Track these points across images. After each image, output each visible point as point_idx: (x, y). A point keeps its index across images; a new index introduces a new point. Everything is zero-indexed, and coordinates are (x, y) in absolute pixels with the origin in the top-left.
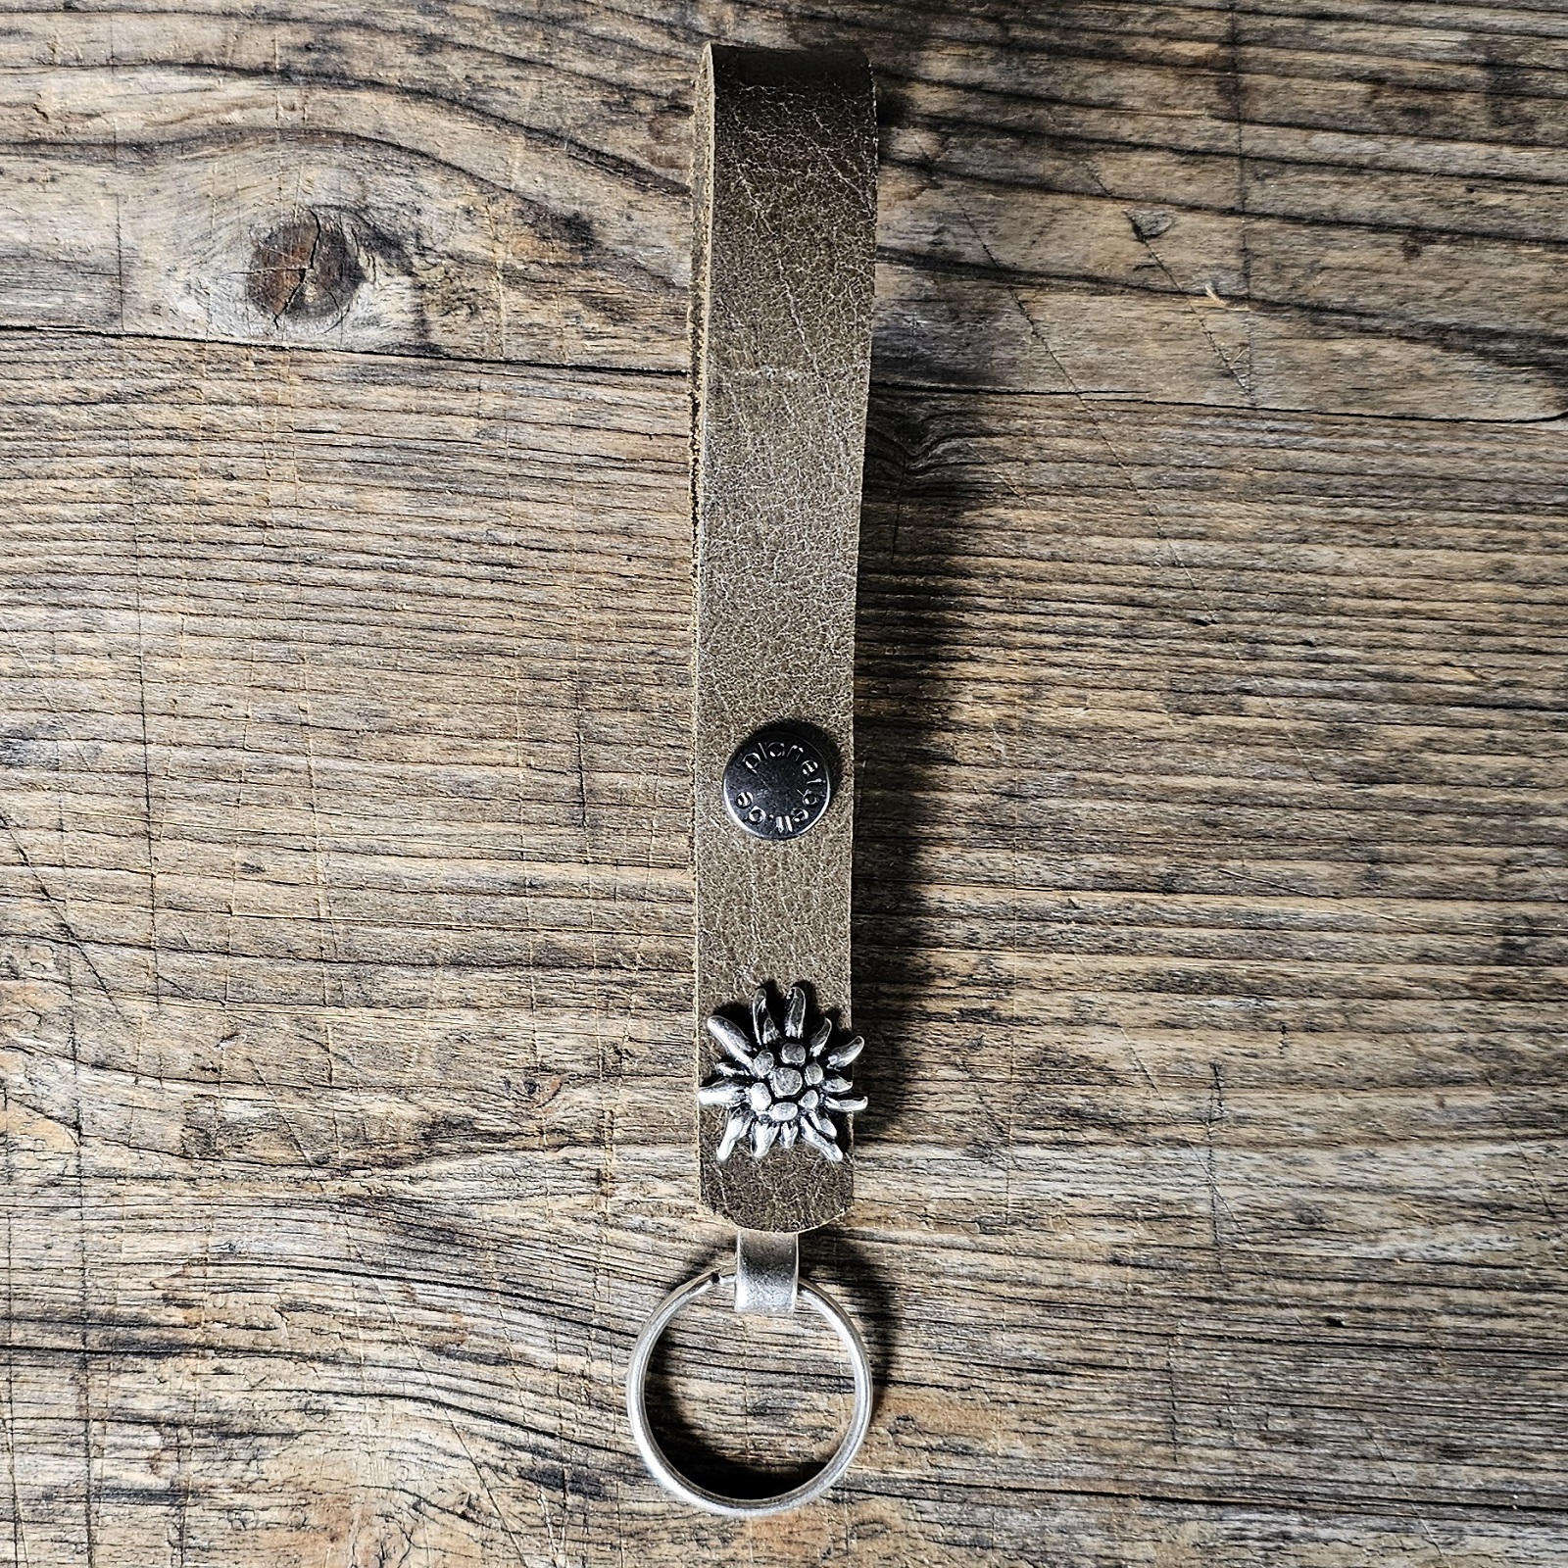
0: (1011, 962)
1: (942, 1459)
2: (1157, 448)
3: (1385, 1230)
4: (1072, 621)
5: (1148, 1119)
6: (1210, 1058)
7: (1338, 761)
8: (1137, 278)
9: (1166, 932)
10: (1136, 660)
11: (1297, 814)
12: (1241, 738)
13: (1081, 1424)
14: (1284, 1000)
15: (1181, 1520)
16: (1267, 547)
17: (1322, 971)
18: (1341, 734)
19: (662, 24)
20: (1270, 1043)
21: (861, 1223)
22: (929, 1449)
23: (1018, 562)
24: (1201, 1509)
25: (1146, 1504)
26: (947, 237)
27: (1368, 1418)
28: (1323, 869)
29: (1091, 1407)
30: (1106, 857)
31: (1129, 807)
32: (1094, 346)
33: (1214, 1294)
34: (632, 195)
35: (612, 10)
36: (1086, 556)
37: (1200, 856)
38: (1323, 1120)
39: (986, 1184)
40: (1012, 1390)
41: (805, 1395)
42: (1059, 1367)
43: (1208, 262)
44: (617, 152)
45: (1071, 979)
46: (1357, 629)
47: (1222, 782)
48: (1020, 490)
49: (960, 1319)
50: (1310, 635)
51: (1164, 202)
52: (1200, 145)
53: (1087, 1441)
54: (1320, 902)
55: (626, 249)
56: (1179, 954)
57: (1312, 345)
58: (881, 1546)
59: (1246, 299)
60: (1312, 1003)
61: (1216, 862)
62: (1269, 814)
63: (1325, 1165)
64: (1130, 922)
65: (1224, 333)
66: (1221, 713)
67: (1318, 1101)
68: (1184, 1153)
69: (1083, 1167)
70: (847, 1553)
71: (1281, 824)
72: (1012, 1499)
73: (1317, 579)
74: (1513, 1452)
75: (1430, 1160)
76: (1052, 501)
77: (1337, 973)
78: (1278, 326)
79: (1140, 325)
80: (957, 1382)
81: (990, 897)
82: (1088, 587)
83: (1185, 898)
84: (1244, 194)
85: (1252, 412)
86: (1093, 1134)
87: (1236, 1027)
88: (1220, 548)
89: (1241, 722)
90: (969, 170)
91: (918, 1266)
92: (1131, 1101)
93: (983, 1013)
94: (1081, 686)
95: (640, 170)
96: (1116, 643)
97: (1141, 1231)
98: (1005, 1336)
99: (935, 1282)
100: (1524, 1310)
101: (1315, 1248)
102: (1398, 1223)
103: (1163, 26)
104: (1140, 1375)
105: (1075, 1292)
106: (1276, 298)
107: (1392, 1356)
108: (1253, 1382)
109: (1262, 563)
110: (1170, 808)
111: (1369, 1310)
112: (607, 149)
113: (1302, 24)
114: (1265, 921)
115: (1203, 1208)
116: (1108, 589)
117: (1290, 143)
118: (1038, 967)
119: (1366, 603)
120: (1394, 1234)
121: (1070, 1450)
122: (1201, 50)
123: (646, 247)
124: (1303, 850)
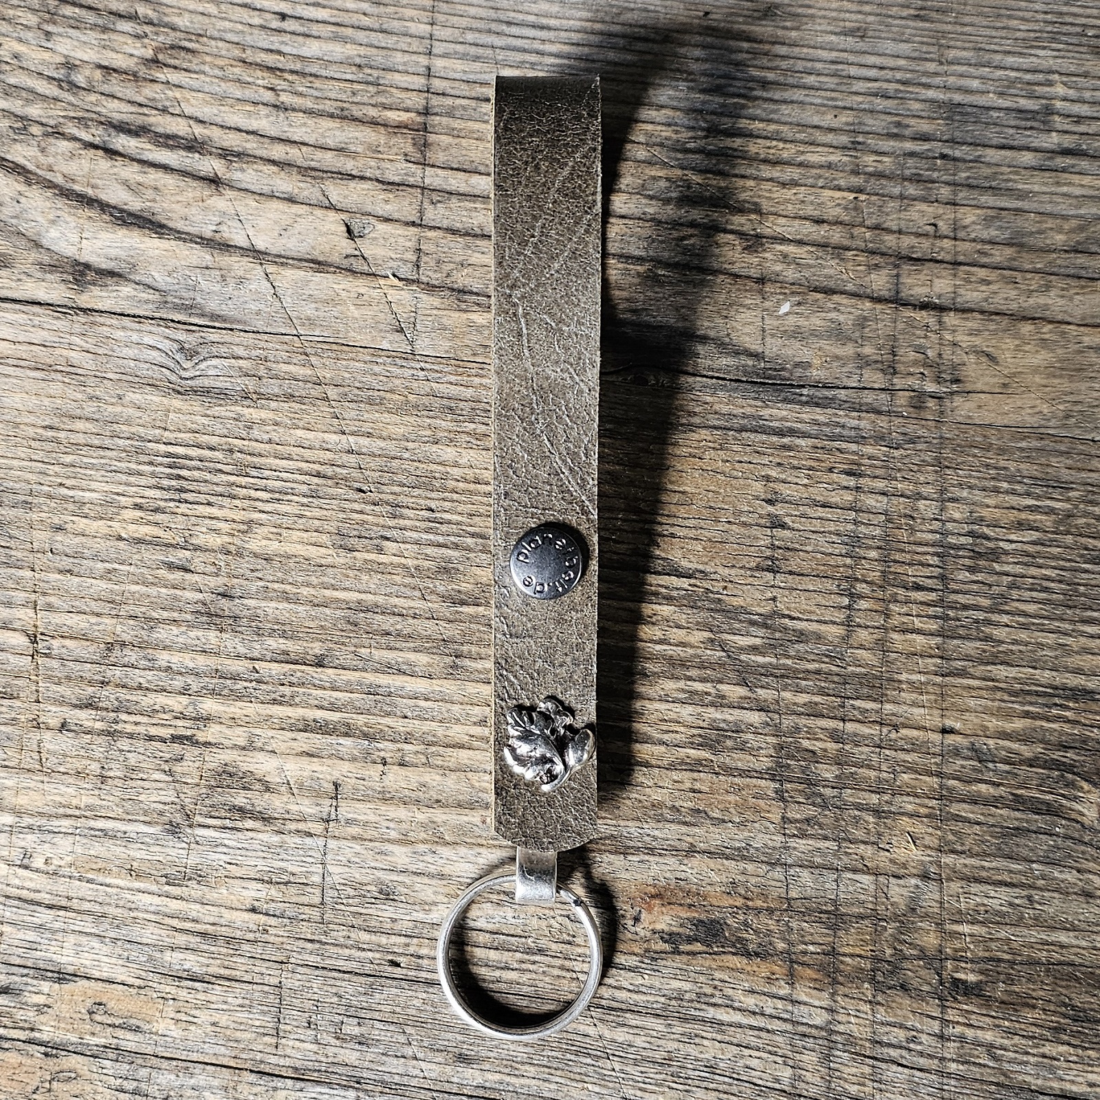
0: (209, 705)
1: (120, 1033)
2: (347, 375)
3: (435, 904)
4: (278, 484)
5: (287, 816)
6: (334, 779)
7: (441, 589)
8: (345, 264)
9: (314, 692)
10: (317, 513)
11: (411, 621)
12: (380, 568)
13: (216, 1017)
14: (386, 743)
15: (275, 1089)
16: (410, 445)
17: (413, 725)
18: (446, 570)
19: (54, 79)
20: (374, 771)
21: (87, 871)
22: (113, 1026)
23: (246, 443)
24: (290, 1082)
25: (254, 1075)
26: (223, 228)
27: (409, 1030)
28: (423, 659)
29: (225, 1007)
30: (281, 641)
31: (301, 608)
32: (313, 305)
33: (316, 938)
34: (22, 188)
35: (23, 68)
36: (293, 443)
37: (343, 644)
38: (404, 826)
39: (174, 852)
40: (173, 990)
41: (35, 982)
42: (207, 978)
43: (394, 256)
44: (15, 160)
45: (248, 719)
46: (465, 503)
47: (363, 596)
48: (255, 396)
49: (145, 941)
50: (433, 505)
51: (370, 214)
52: (397, 179)
53: (218, 1030)
54: (418, 680)
55: (14, 221)
56: (322, 708)
57: (457, 314)
58: (74, 1087)
59: (418, 281)
60: (406, 747)
61: (353, 649)
62: (392, 619)
63: (400, 856)
64: (291, 684)
65: (399, 302)
66: (368, 551)
67: (402, 813)
68: (308, 840)
69: (240, 846)
70: (49, 1090)
71: (398, 627)
72: (165, 1064)
73: (440, 468)
74: (505, 1062)
75: (473, 859)
76: (273, 405)
77: (425, 729)
78: (436, 302)
79: (344, 294)
80: (138, 982)
81: (201, 662)
82: (291, 463)
83: (330, 671)
84: (421, 212)
85: (410, 356)
86: (249, 824)
87: (354, 759)
88: (382, 444)
89: (382, 558)
90: (243, 186)
91: (121, 903)
92: (277, 804)
93: (187, 738)
94: (280, 527)
95: (29, 172)
96: (305, 500)
97: (274, 892)
98: (175, 954)
99: (132, 915)
100: (524, 966)
101: (387, 911)
102: (445, 900)
103: (381, 99)
104: (260, 988)
105: (223, 929)
106: (436, 283)
107: (431, 990)
108: (335, 999)
109: (406, 455)
110: (327, 611)
111: (419, 957)
112: (8, 157)
113: (473, 103)
114: (380, 691)
115: (317, 879)
116: (304, 465)
117: (457, 182)
118: (227, 709)
119: (472, 487)
120: (441, 907)
121: (207, 1035)
122: (404, 117)
123: (27, 221)
124: (412, 645)
